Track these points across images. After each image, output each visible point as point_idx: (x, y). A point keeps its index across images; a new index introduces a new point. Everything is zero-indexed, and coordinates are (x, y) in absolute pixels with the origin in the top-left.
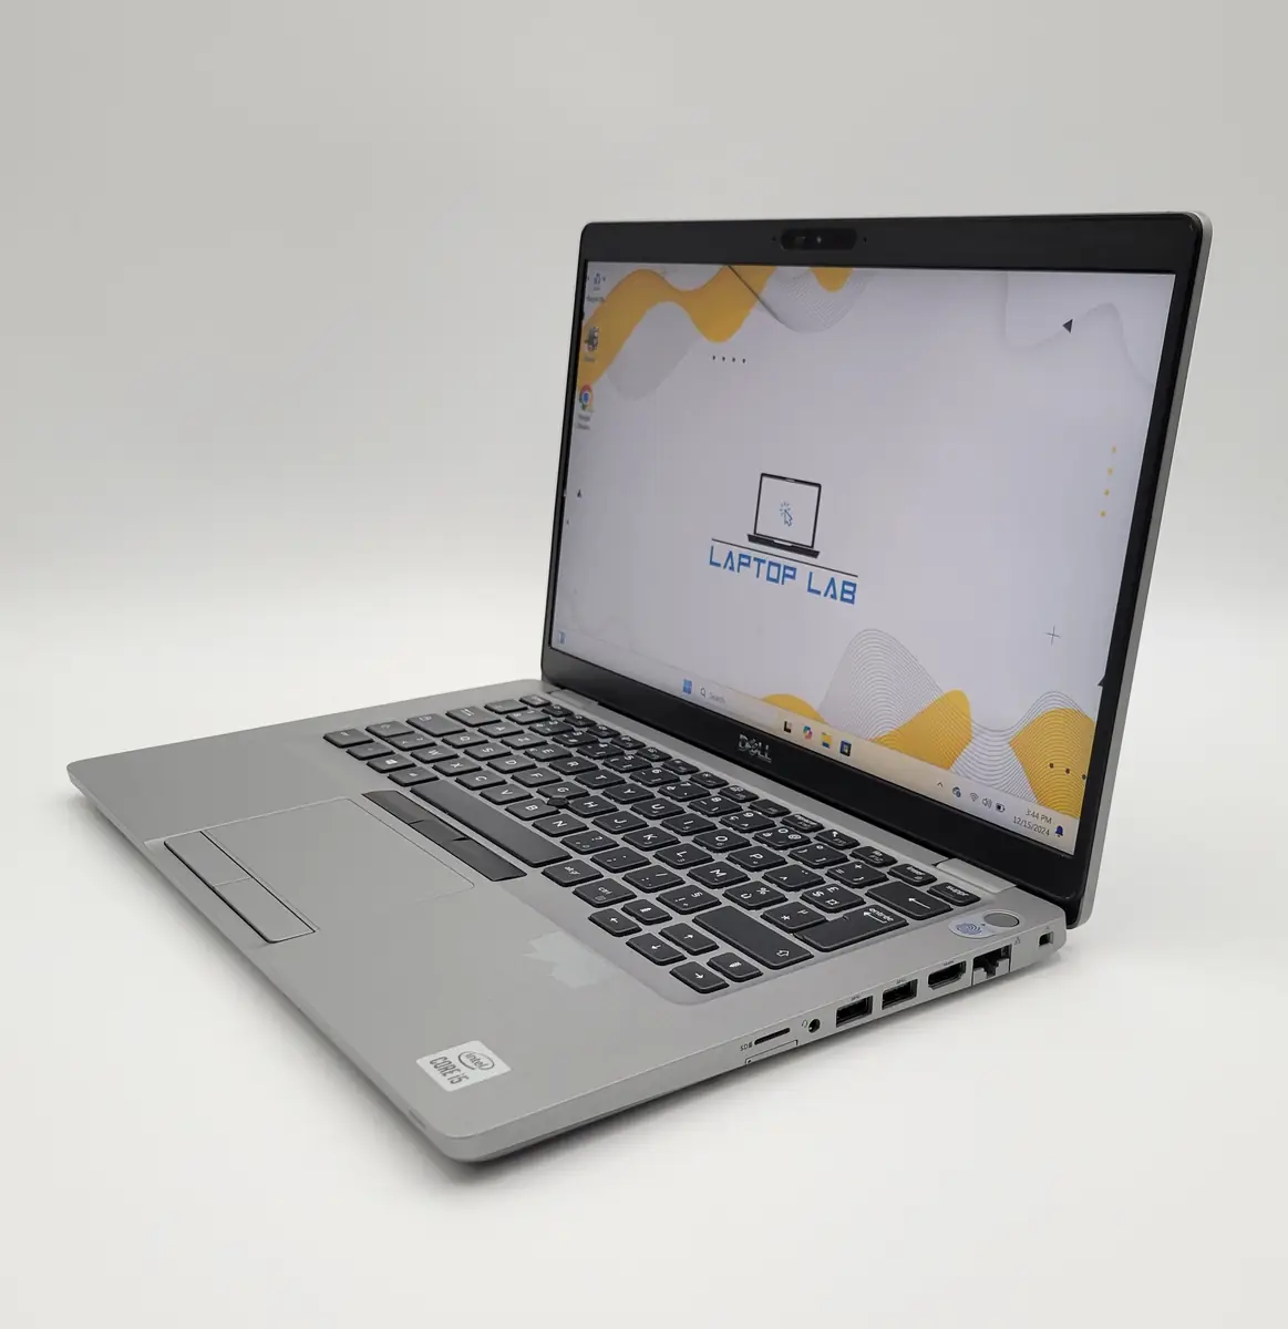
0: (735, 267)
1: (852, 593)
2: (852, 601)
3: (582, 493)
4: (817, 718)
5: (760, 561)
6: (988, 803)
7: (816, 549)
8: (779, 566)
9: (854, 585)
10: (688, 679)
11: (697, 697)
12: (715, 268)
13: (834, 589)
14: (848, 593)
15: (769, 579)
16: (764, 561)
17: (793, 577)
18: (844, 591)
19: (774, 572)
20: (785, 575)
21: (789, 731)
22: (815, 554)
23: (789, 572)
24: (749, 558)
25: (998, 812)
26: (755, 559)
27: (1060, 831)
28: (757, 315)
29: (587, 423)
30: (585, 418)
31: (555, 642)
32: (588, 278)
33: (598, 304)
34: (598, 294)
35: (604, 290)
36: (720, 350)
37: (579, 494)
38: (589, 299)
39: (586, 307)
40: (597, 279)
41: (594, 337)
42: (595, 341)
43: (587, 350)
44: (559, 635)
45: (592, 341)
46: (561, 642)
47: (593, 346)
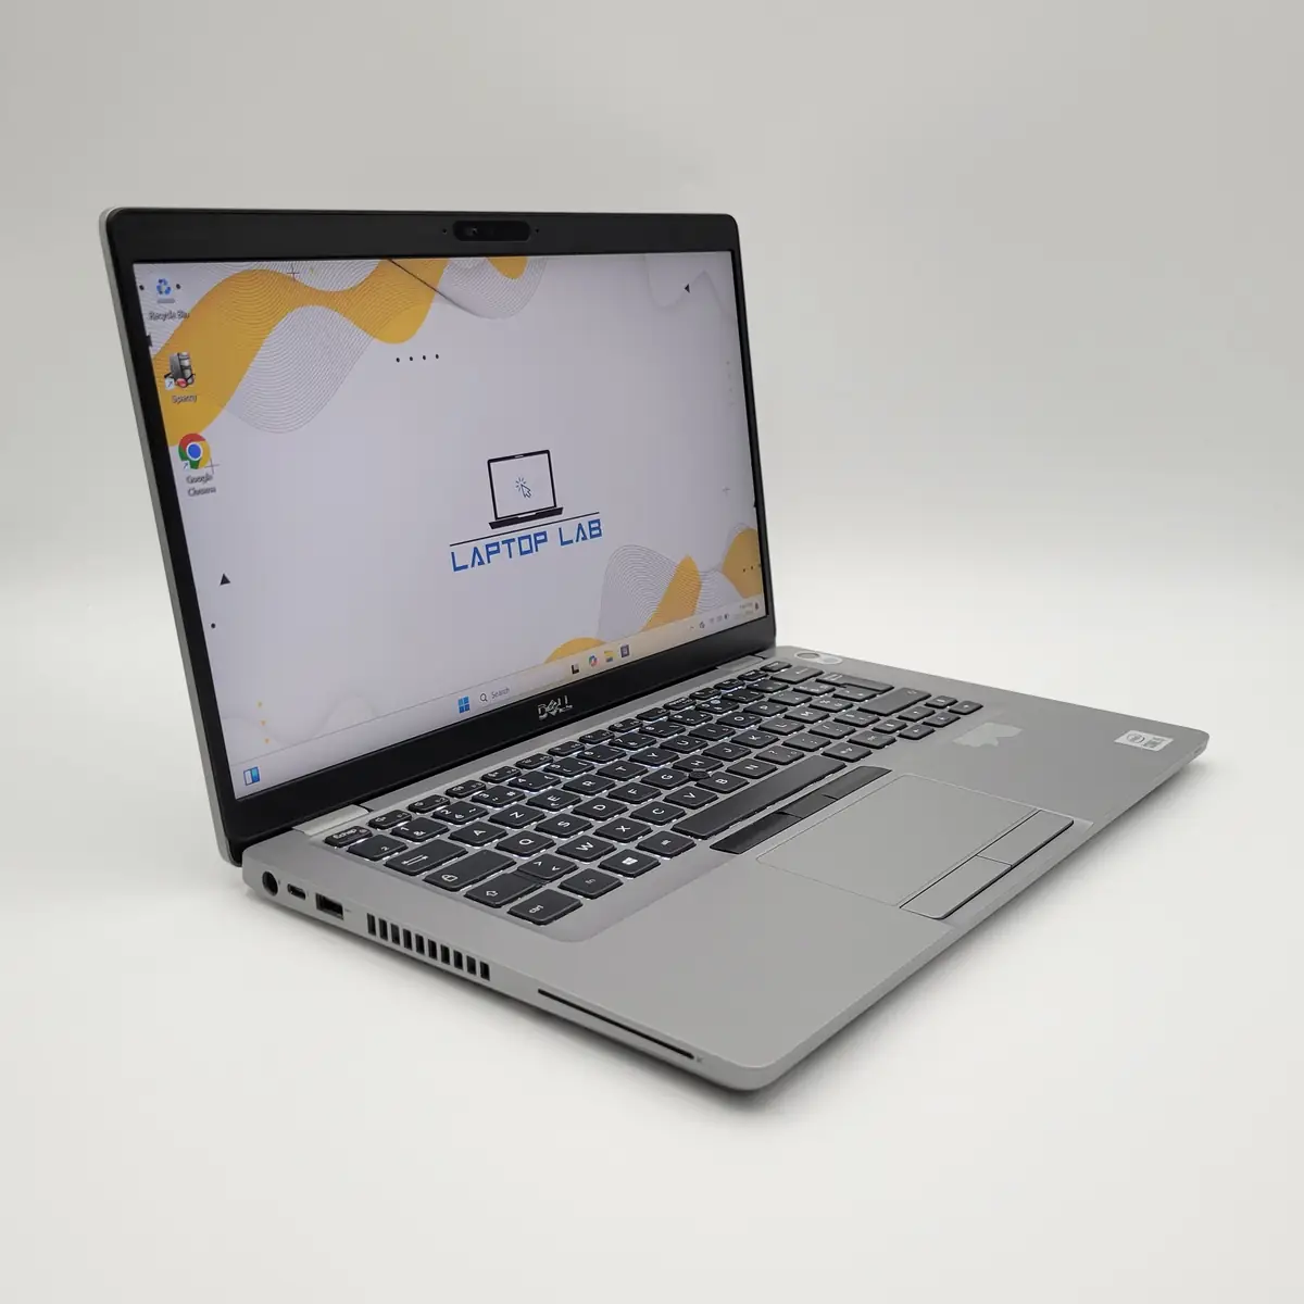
0: (396, 261)
1: (598, 528)
2: (600, 534)
3: (228, 577)
4: (600, 643)
5: (508, 542)
6: (720, 618)
7: (558, 506)
8: (529, 537)
10: (463, 696)
11: (478, 707)
12: (370, 265)
13: (583, 533)
14: (596, 529)
15: (522, 553)
16: (513, 540)
17: (545, 540)
18: (591, 529)
19: (525, 545)
20: (537, 542)
21: (578, 671)
22: (559, 511)
23: (540, 539)
24: (497, 544)
25: (726, 620)
26: (503, 542)
27: (757, 606)
28: (437, 308)
29: (208, 485)
30: (200, 479)
31: (242, 788)
32: (142, 288)
33: (177, 322)
34: (174, 308)
35: (184, 301)
36: (403, 349)
37: (225, 581)
38: (153, 316)
39: (151, 327)
40: (164, 288)
41: (183, 368)
42: (188, 373)
43: (173, 386)
44: (248, 774)
45: (180, 373)
46: (253, 782)
47: (187, 380)
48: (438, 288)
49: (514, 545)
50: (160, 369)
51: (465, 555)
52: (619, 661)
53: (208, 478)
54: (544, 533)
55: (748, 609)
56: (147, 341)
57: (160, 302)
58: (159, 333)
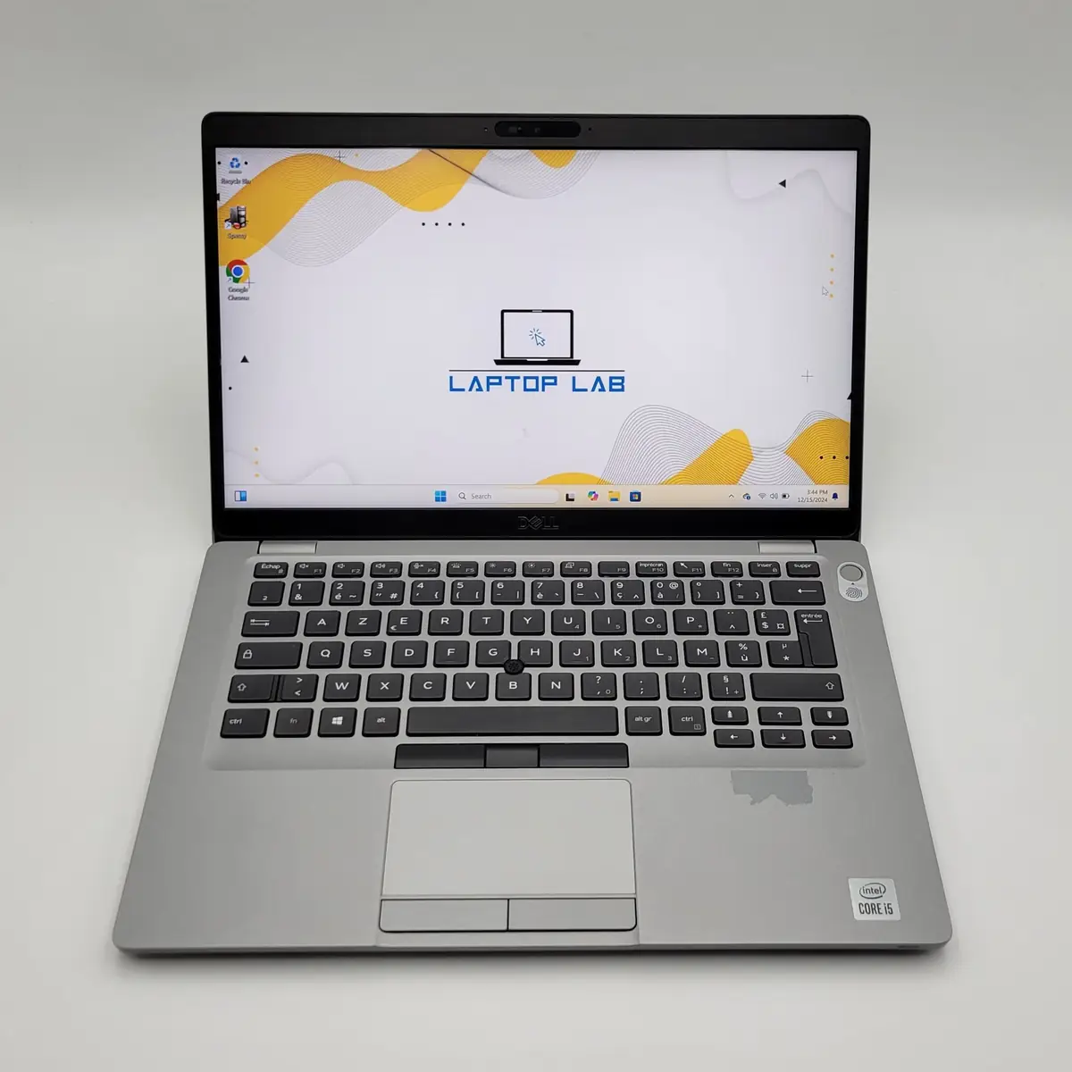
0: (434, 150)
1: (622, 384)
2: (622, 390)
3: (247, 358)
4: (601, 482)
5: (513, 378)
6: (775, 496)
7: (575, 359)
8: (537, 378)
9: (623, 378)
10: (441, 489)
11: (453, 502)
12: (410, 153)
13: (602, 384)
14: (618, 384)
15: (526, 390)
16: (518, 378)
17: (555, 384)
18: (611, 384)
19: (531, 384)
20: (544, 384)
21: (573, 500)
22: (577, 363)
23: (546, 383)
24: (500, 378)
25: (784, 499)
26: (506, 378)
27: (835, 496)
28: (470, 188)
29: (244, 294)
30: (240, 290)
31: (231, 502)
32: (219, 163)
33: (242, 185)
34: (240, 177)
35: (248, 173)
36: (431, 218)
37: (245, 360)
38: (224, 181)
39: (220, 188)
40: (235, 164)
41: (239, 216)
42: (242, 220)
43: (230, 227)
44: (238, 494)
45: (237, 220)
46: (241, 500)
47: (241, 224)
48: (474, 172)
49: (519, 384)
50: (223, 215)
51: (463, 381)
52: (625, 503)
53: (245, 290)
54: (555, 378)
55: (822, 496)
56: (217, 197)
57: (230, 172)
58: (226, 193)
